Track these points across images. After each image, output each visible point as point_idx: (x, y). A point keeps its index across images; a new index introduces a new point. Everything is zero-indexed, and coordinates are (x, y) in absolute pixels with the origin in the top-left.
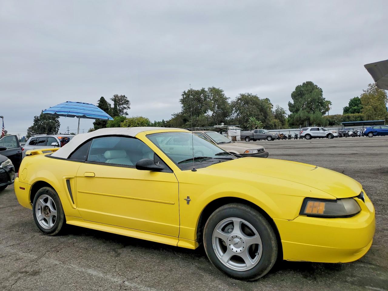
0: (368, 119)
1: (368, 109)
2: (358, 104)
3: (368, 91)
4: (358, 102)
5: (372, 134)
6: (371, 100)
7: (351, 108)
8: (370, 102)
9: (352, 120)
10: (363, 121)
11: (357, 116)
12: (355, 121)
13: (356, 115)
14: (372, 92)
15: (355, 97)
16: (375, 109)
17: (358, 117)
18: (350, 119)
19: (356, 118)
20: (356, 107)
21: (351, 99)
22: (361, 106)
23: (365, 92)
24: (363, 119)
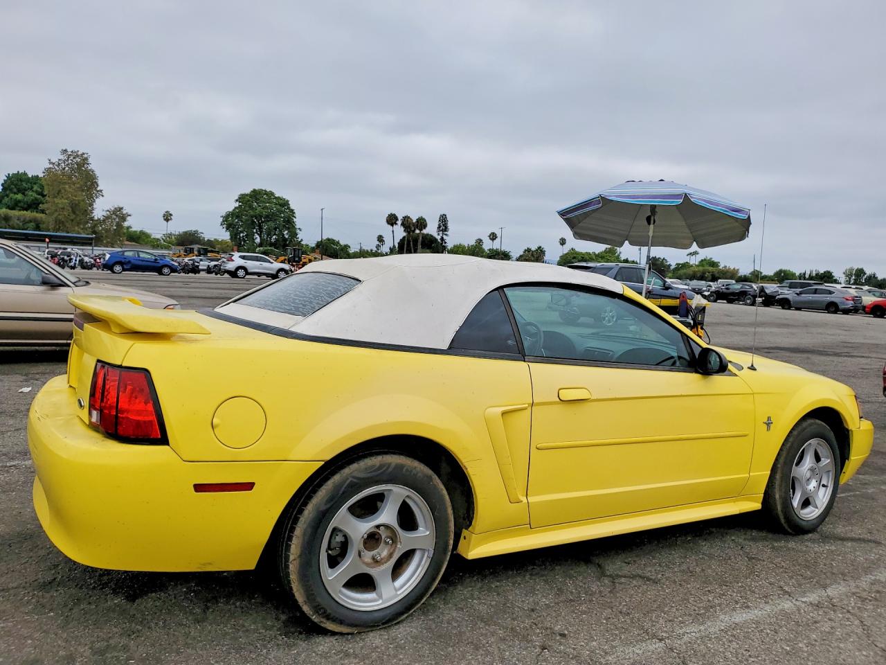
0: (58, 230)
1: (60, 206)
2: (25, 190)
3: (59, 164)
4: (24, 185)
5: (121, 268)
6: (67, 186)
7: (7, 196)
8: (63, 191)
9: (15, 225)
10: (40, 231)
11: (28, 219)
12: (23, 230)
13: (24, 215)
14: (67, 168)
15: (18, 172)
16: (74, 207)
17: (31, 221)
18: (11, 223)
19: (25, 222)
20: (19, 196)
21: (9, 174)
22: (32, 196)
23: (51, 166)
24: (41, 226)
